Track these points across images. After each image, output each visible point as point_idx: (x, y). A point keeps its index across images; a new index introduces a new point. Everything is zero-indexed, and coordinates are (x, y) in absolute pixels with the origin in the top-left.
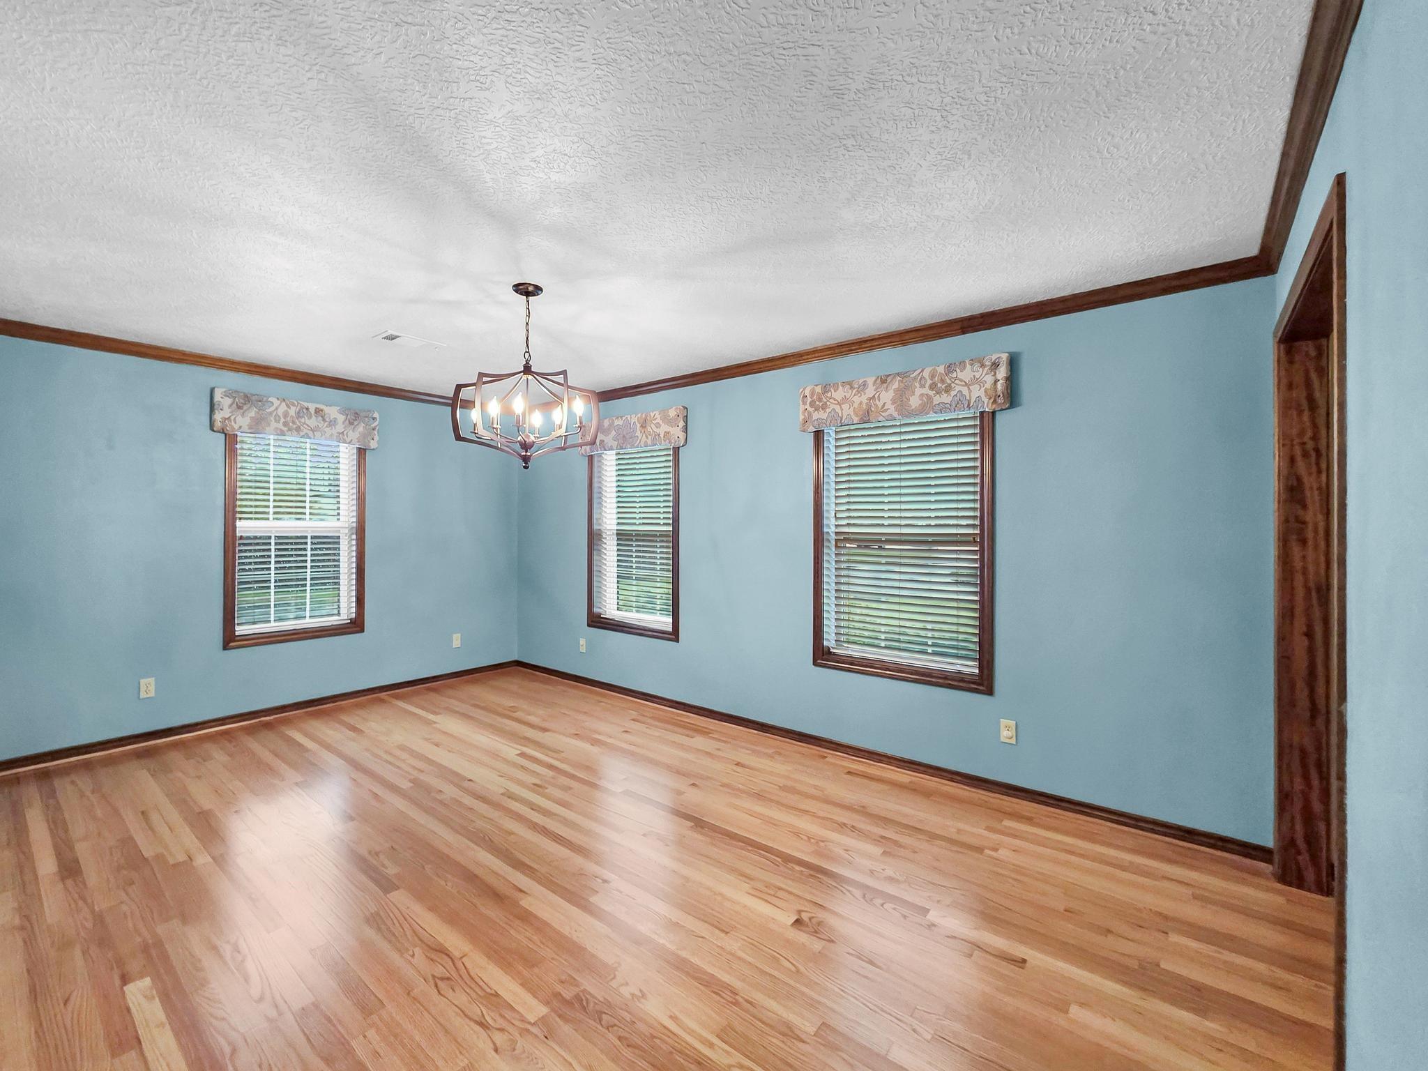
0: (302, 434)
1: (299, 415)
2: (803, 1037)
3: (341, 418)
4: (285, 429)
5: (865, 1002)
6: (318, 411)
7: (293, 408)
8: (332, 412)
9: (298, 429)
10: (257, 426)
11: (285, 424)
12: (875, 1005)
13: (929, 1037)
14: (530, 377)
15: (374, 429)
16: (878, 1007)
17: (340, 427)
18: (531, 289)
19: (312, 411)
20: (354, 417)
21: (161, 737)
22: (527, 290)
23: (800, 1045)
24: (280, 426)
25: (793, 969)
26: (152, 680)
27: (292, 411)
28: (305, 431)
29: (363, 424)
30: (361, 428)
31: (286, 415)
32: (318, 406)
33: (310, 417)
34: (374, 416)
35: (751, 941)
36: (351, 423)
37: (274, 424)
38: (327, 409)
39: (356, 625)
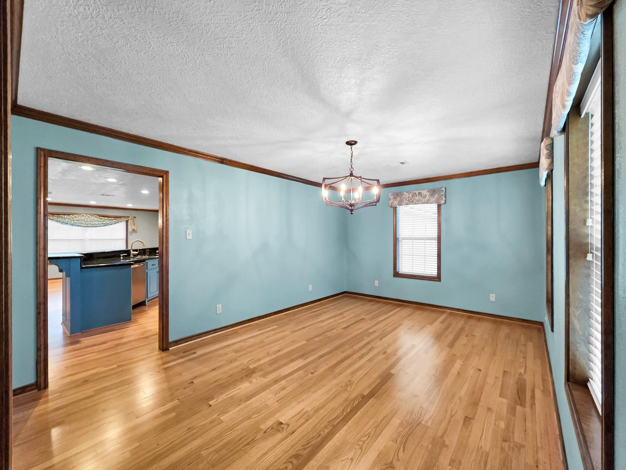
0: (414, 203)
1: (413, 196)
2: (220, 416)
3: (428, 194)
4: (408, 202)
5: (227, 436)
6: (419, 193)
7: (411, 194)
8: (425, 192)
9: (413, 202)
10: (400, 204)
11: (408, 201)
12: (224, 439)
13: (202, 453)
14: (353, 178)
15: (443, 195)
16: (223, 440)
17: (428, 198)
18: (352, 143)
19: (417, 194)
20: (433, 192)
21: (379, 298)
22: (351, 143)
23: (217, 414)
24: (407, 202)
25: (252, 417)
26: (378, 281)
27: (410, 196)
28: (415, 202)
29: (437, 194)
30: (436, 196)
31: (408, 197)
32: (420, 191)
33: (416, 197)
34: (442, 190)
35: (271, 407)
36: (432, 195)
37: (405, 202)
38: (422, 192)
39: (438, 278)
